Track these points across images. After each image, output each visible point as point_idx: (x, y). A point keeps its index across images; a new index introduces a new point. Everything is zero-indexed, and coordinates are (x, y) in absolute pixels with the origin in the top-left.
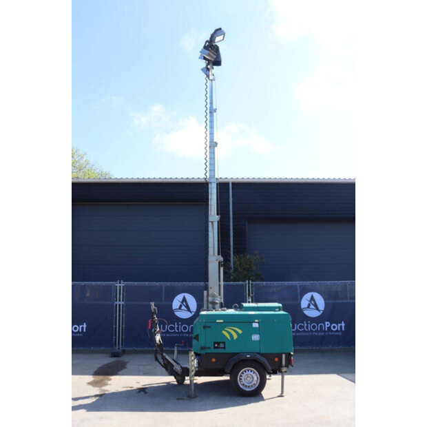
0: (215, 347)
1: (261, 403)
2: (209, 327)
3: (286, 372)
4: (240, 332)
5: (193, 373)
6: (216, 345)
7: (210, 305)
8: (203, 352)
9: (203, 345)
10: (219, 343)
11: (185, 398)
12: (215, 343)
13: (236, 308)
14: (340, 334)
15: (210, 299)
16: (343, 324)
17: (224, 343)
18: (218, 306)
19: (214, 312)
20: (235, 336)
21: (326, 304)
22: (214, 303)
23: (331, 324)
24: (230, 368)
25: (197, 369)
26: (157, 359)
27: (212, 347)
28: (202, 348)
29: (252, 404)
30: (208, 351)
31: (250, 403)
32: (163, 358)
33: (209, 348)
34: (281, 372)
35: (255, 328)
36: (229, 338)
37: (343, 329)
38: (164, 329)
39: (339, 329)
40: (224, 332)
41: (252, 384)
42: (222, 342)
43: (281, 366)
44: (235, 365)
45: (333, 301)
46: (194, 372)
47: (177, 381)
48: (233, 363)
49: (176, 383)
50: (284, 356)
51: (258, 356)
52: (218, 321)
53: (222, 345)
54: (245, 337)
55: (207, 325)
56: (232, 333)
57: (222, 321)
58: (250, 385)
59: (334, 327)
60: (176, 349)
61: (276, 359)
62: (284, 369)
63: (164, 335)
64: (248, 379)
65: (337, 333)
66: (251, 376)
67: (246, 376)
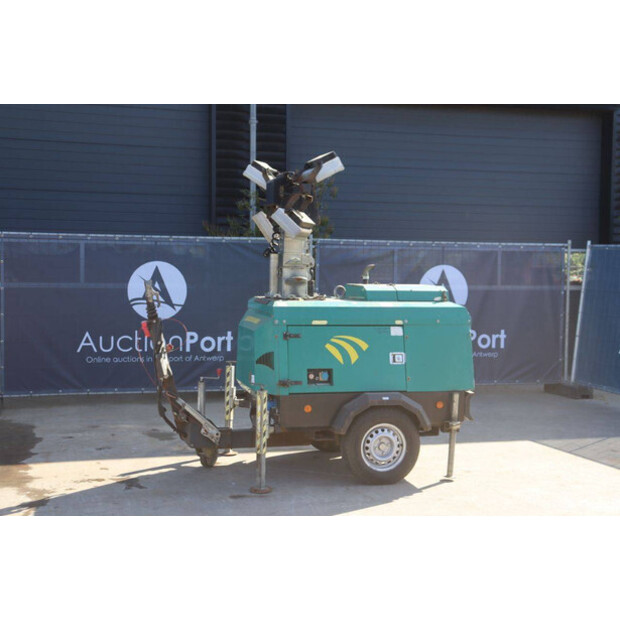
0: (310, 382)
2: (297, 336)
3: (458, 430)
4: (364, 346)
5: (265, 440)
6: (312, 377)
7: (286, 288)
8: (284, 392)
9: (284, 376)
10: (316, 372)
12: (310, 371)
13: (343, 296)
14: (495, 355)
15: (287, 273)
16: (503, 336)
17: (330, 372)
18: (303, 289)
19: (300, 303)
20: (354, 357)
22: (295, 282)
23: (478, 336)
24: (347, 424)
25: (272, 430)
26: (162, 412)
27: (305, 380)
28: (284, 384)
29: (401, 500)
30: (296, 389)
33: (297, 383)
34: (450, 431)
35: (396, 337)
36: (341, 360)
37: (502, 346)
38: (106, 346)
39: (494, 346)
40: (328, 347)
41: (394, 453)
42: (324, 370)
43: (449, 417)
44: (356, 418)
45: (486, 287)
46: (267, 436)
47: (203, 460)
48: (352, 414)
49: (198, 464)
50: (456, 397)
51: (405, 399)
52: (315, 322)
53: (324, 376)
54: (374, 357)
55: (292, 330)
56: (345, 350)
57: (325, 322)
58: (390, 457)
59: (484, 341)
60: (201, 390)
61: (440, 405)
62: (456, 425)
63: (108, 360)
64: (382, 447)
65: (489, 354)
66: (386, 441)
67: (378, 442)
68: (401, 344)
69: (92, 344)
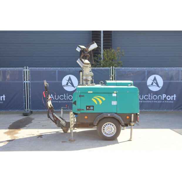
0: (87, 109)
1: (116, 145)
2: (83, 96)
3: (133, 125)
4: (104, 99)
5: (72, 126)
6: (88, 108)
7: (84, 82)
8: (79, 112)
9: (79, 108)
10: (89, 107)
11: (68, 141)
12: (87, 106)
13: (102, 84)
14: (172, 102)
15: (84, 78)
16: (175, 96)
17: (93, 106)
18: (89, 82)
19: (86, 86)
20: (101, 102)
21: (164, 83)
22: (87, 80)
23: (166, 96)
24: (97, 122)
25: (75, 123)
26: (49, 117)
27: (85, 109)
28: (78, 110)
29: (110, 146)
30: (82, 112)
31: (109, 145)
32: (53, 116)
33: (83, 110)
34: (131, 125)
35: (114, 97)
36: (97, 104)
37: (175, 99)
38: (57, 98)
39: (172, 99)
40: (93, 99)
41: (111, 133)
42: (92, 106)
43: (131, 122)
44: (100, 121)
45: (169, 81)
46: (73, 125)
48: (99, 119)
49: (63, 132)
50: (133, 115)
51: (116, 115)
52: (89, 92)
53: (92, 108)
54: (107, 102)
55: (82, 94)
56: (98, 100)
57: (92, 92)
58: (110, 133)
59: (169, 98)
60: (62, 110)
61: (128, 117)
62: (132, 124)
63: (57, 102)
64: (109, 129)
65: (170, 102)
66: (110, 128)
67: (108, 128)
68: (116, 99)
69: (53, 97)
